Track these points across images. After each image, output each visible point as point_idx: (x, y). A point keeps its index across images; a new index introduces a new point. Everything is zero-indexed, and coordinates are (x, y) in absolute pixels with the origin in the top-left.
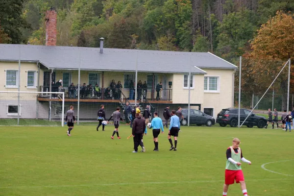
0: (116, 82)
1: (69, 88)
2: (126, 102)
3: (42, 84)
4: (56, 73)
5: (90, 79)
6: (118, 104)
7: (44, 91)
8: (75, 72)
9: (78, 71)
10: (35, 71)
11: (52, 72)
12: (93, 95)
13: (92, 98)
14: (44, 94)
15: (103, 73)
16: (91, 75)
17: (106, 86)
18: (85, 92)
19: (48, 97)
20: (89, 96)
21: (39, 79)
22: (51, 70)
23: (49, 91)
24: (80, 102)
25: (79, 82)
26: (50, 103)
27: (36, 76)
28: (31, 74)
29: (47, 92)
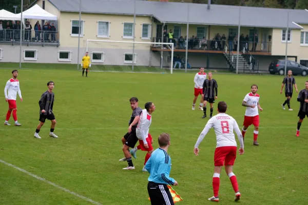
1: (179, 40)
3: (155, 35)
4: (167, 26)
5: (198, 31)
6: (223, 54)
7: (156, 42)
8: (184, 26)
9: (186, 24)
10: (149, 24)
11: (164, 25)
12: (200, 46)
13: (199, 49)
14: (157, 45)
15: (209, 27)
16: (198, 28)
17: (211, 39)
18: (193, 43)
19: (160, 47)
20: (197, 47)
21: (152, 31)
22: (163, 24)
23: (161, 42)
24: (188, 53)
25: (187, 35)
26: (162, 53)
27: (150, 28)
28: (145, 26)
29: (159, 43)
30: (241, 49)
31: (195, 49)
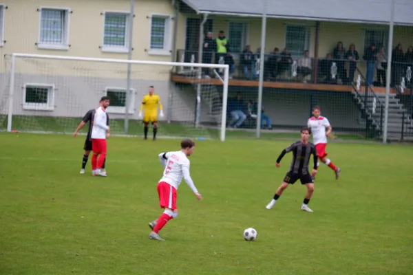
0: (346, 46)
1: (242, 57)
2: (366, 91)
3: (182, 45)
4: (211, 21)
5: (289, 36)
6: (349, 94)
7: (185, 61)
8: (254, 22)
9: (260, 19)
10: (168, 17)
11: (205, 19)
12: (295, 74)
13: (290, 80)
14: (186, 68)
15: (318, 25)
16: (290, 28)
17: (323, 54)
18: (276, 66)
19: (194, 75)
20: (285, 76)
21: (174, 35)
22: (202, 16)
23: (196, 61)
24: (265, 89)
25: (263, 45)
26: (199, 89)
27: (169, 27)
28: (158, 21)
29: (192, 64)
30: (395, 82)
31: (280, 80)
